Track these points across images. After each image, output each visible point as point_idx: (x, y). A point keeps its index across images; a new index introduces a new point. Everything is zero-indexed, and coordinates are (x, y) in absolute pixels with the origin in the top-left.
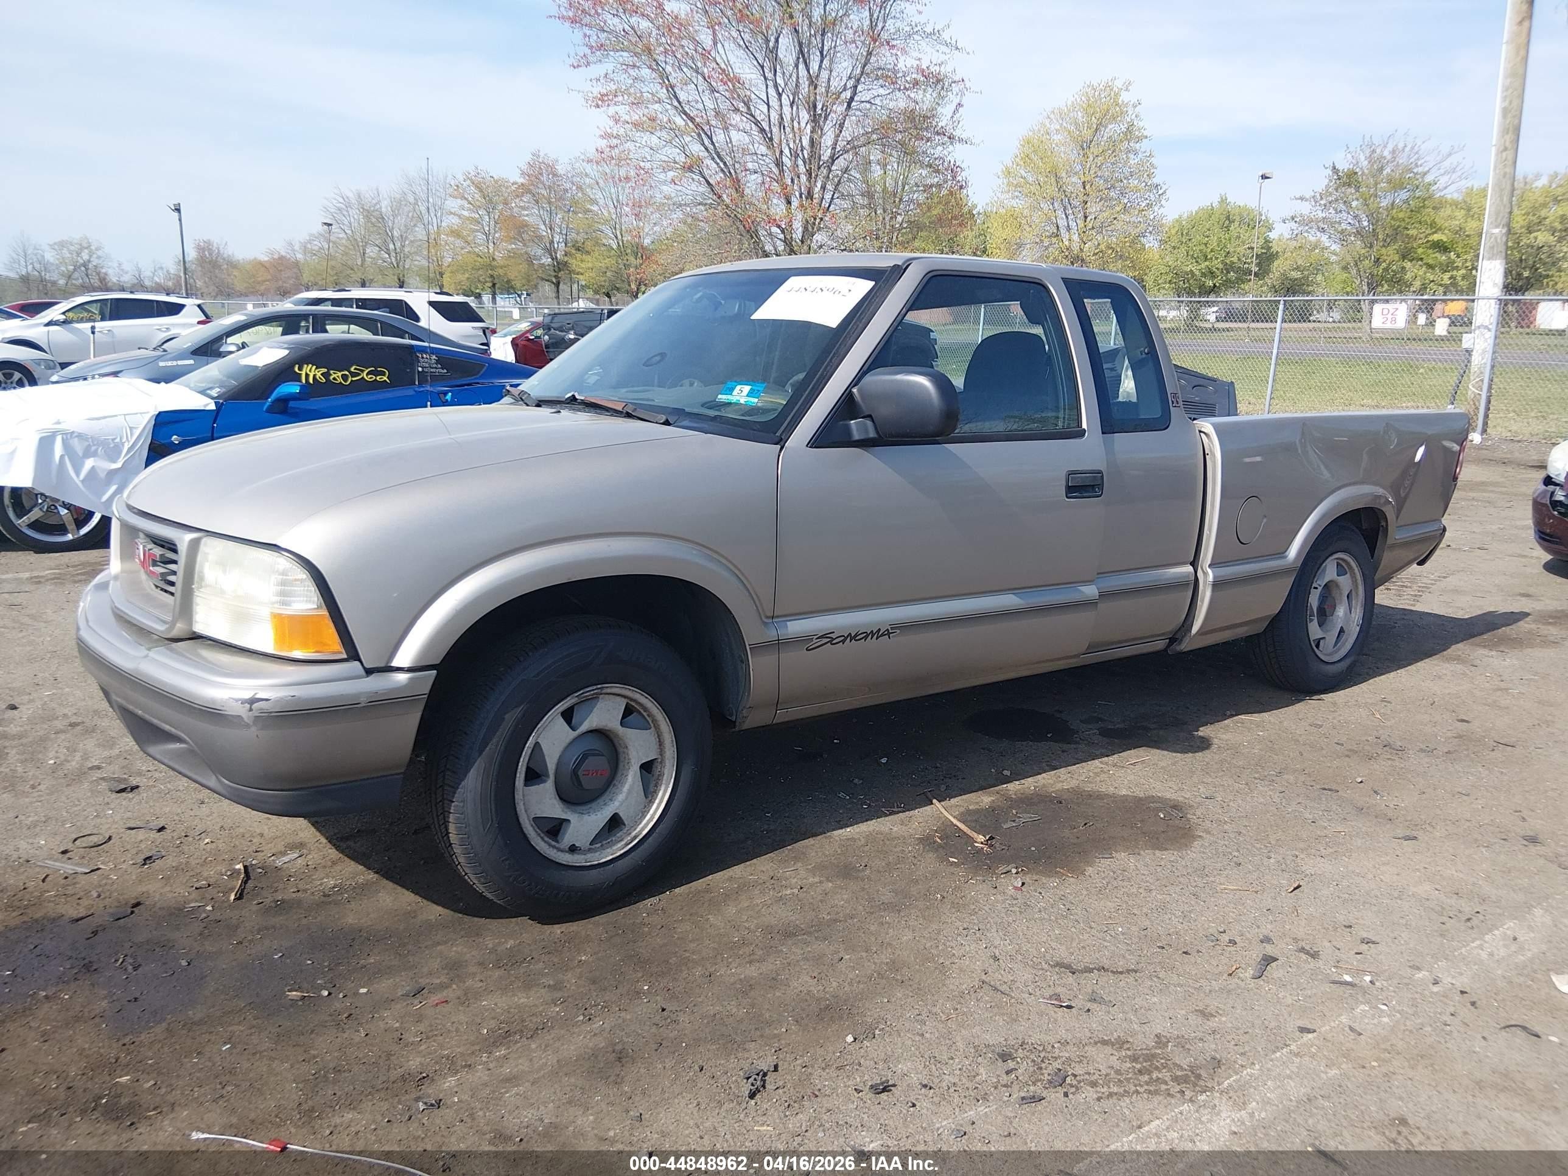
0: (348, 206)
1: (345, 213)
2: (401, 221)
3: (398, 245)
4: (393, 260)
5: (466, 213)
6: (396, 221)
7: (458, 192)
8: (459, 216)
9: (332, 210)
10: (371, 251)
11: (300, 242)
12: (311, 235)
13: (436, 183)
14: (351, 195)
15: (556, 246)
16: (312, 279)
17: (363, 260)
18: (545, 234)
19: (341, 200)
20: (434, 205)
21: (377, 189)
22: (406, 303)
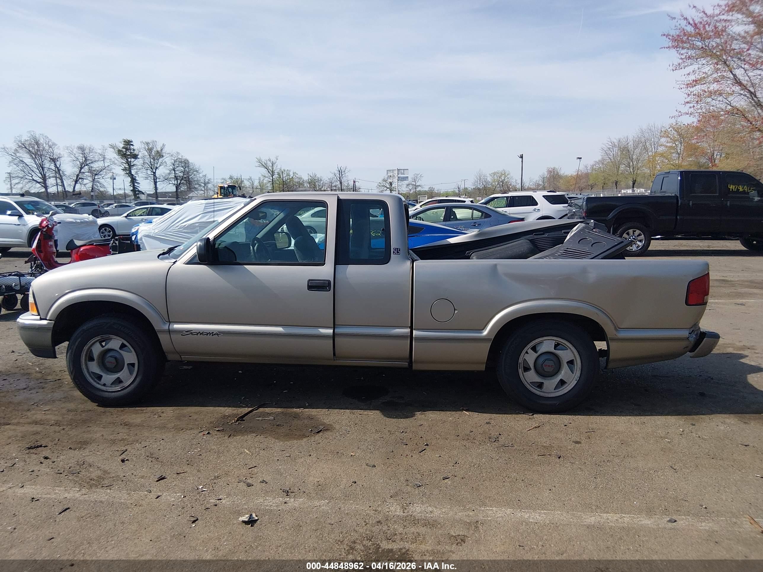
0: (614, 146)
1: (612, 150)
2: (638, 151)
3: (635, 163)
4: (631, 170)
5: (668, 145)
6: (635, 151)
7: (666, 134)
8: (667, 147)
9: (605, 149)
10: (622, 167)
11: (591, 165)
12: (595, 162)
13: (656, 131)
14: (615, 141)
15: (715, 157)
16: (594, 182)
17: (618, 172)
18: (709, 151)
19: (610, 144)
20: (654, 142)
21: (627, 137)
22: (532, 197)
